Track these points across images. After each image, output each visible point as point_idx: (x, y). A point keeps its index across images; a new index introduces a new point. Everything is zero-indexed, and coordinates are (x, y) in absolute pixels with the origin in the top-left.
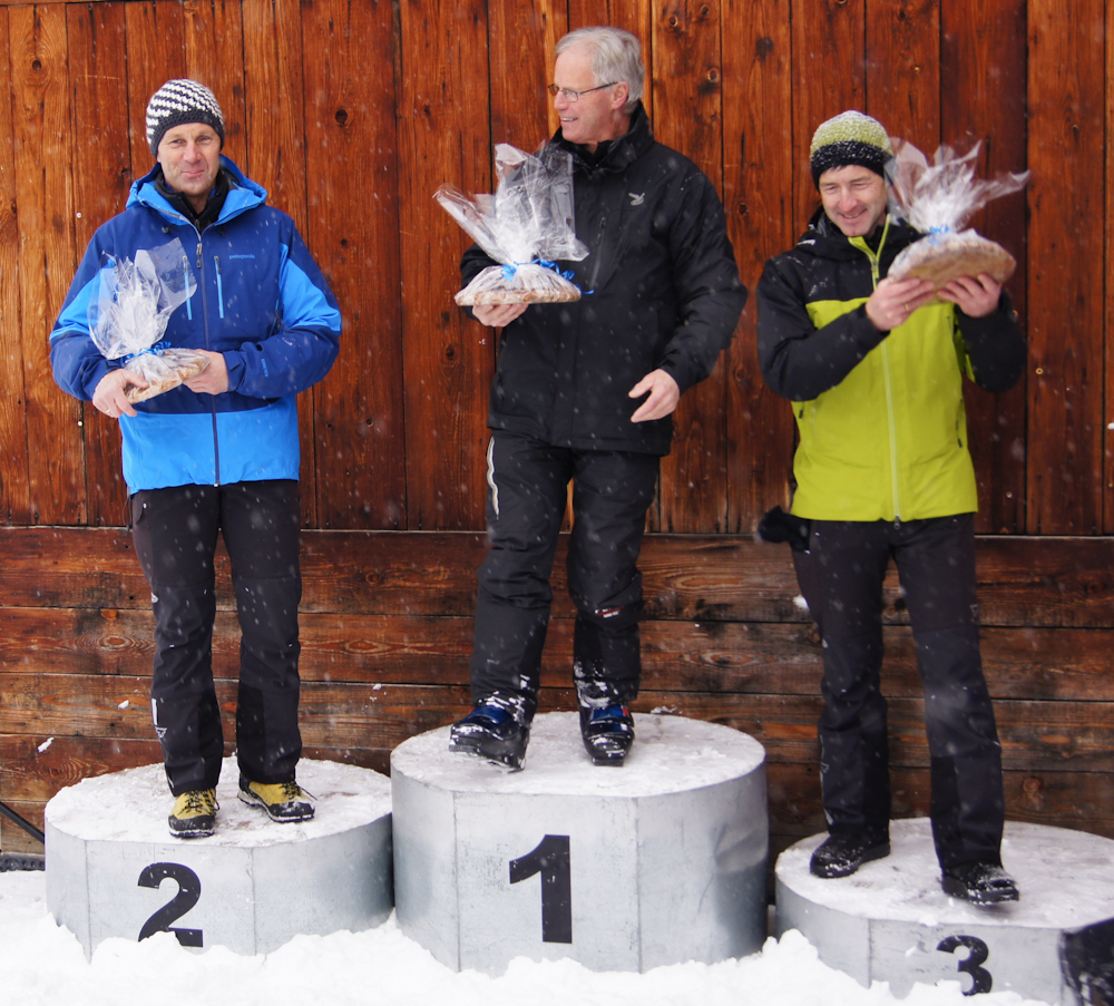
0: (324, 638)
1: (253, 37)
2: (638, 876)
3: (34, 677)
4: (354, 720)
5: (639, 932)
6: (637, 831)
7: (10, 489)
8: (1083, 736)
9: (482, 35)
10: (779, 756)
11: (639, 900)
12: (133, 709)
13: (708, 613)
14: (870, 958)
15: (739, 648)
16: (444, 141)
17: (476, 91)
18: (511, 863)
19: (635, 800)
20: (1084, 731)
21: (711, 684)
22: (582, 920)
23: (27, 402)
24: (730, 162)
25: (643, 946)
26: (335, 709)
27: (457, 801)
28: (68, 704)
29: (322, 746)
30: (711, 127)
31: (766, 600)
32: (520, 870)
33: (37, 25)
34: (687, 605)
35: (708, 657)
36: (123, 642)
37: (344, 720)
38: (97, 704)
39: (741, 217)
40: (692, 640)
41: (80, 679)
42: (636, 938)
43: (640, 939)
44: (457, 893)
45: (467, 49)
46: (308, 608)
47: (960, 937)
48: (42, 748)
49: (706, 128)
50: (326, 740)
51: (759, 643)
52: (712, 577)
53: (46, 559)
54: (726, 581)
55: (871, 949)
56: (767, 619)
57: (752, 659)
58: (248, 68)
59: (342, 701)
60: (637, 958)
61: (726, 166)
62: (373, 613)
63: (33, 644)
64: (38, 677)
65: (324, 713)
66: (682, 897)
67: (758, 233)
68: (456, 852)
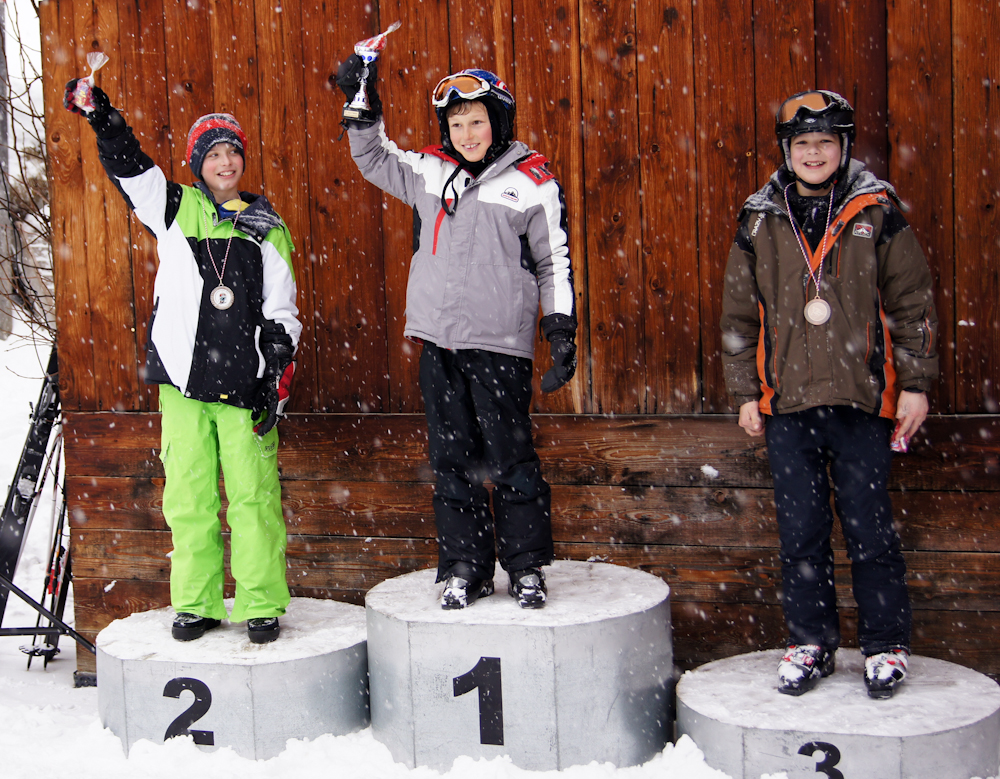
1: (263, 17)
2: (555, 691)
3: (100, 532)
4: (350, 567)
5: (557, 737)
6: (554, 655)
7: (80, 382)
8: (942, 581)
9: (443, 12)
10: (692, 597)
11: (556, 711)
13: (632, 479)
14: (744, 760)
15: (657, 508)
16: (414, 98)
17: (439, 57)
18: (455, 680)
19: (552, 629)
20: (943, 576)
21: (636, 537)
22: (512, 727)
23: (92, 313)
24: (644, 111)
25: (561, 748)
26: (336, 558)
27: (410, 630)
28: (127, 554)
30: (628, 82)
31: (678, 469)
32: (461, 686)
33: (95, 12)
34: (615, 472)
35: (632, 515)
37: (342, 567)
38: (149, 554)
39: (654, 156)
40: (620, 501)
41: (136, 534)
42: (554, 742)
43: (558, 742)
44: (412, 704)
45: (431, 23)
46: (313, 476)
47: (816, 743)
48: (108, 588)
49: (624, 83)
50: (329, 583)
51: (674, 504)
52: (634, 450)
53: (109, 438)
54: (646, 453)
55: (744, 752)
56: (679, 484)
57: (668, 516)
58: (259, 43)
59: (341, 551)
60: (556, 757)
61: (641, 113)
62: (364, 480)
63: (99, 506)
64: (104, 532)
65: (328, 561)
66: (593, 709)
67: (668, 167)
68: (411, 670)
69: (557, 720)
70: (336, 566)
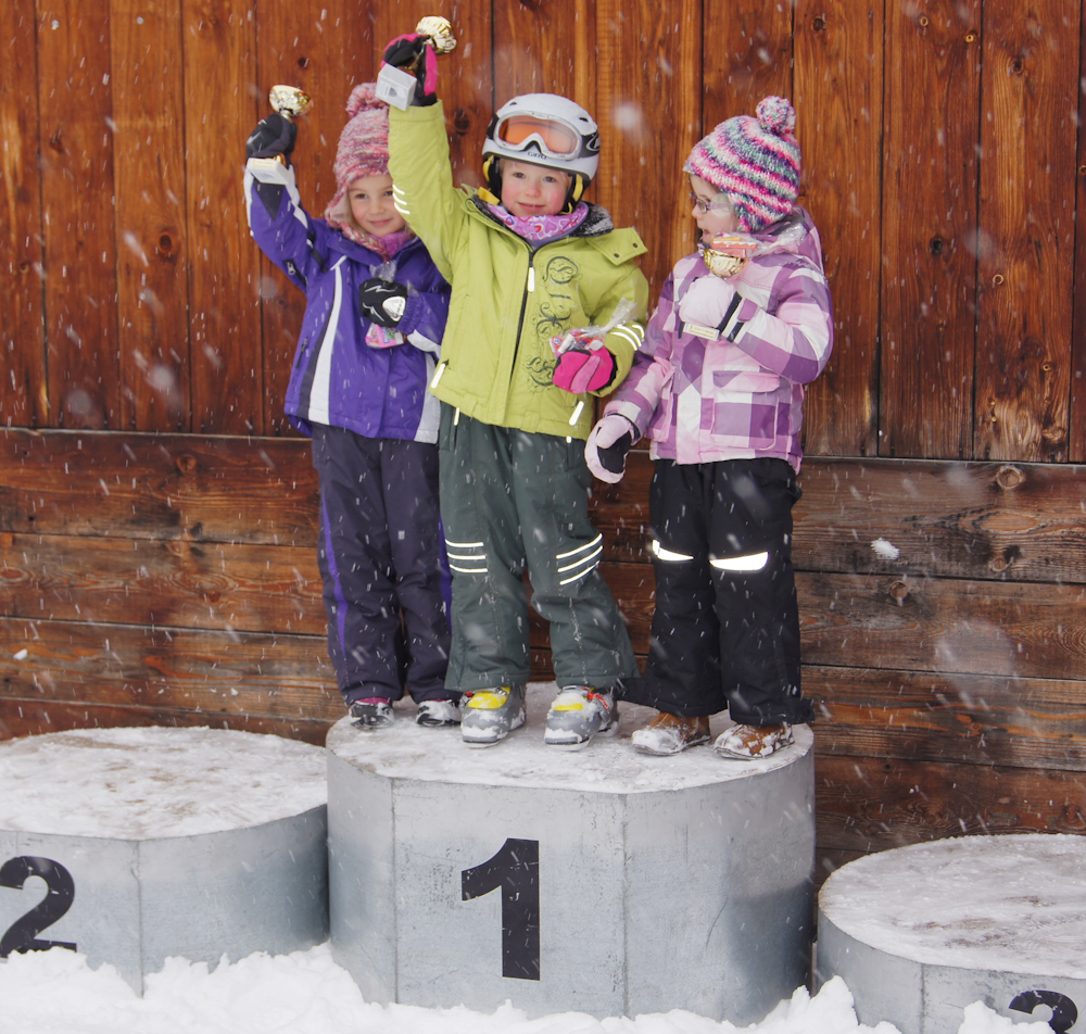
0: (270, 577)
2: (625, 896)
4: (307, 684)
5: (625, 969)
6: (625, 839)
10: (848, 748)
11: (625, 927)
12: (33, 661)
14: (922, 1015)
18: (464, 874)
19: (622, 797)
22: (552, 950)
25: (630, 987)
26: (284, 669)
27: (395, 791)
29: (268, 716)
31: (836, 544)
32: (475, 883)
36: (19, 574)
37: (295, 683)
39: (816, 36)
42: (621, 977)
43: (626, 978)
44: (395, 910)
46: (251, 537)
47: (1040, 992)
50: (273, 708)
55: (924, 1003)
56: (836, 569)
57: (817, 620)
59: (293, 659)
60: (622, 999)
65: (271, 673)
66: (684, 925)
67: (838, 55)
68: (394, 857)
69: (625, 942)
70: (285, 683)
